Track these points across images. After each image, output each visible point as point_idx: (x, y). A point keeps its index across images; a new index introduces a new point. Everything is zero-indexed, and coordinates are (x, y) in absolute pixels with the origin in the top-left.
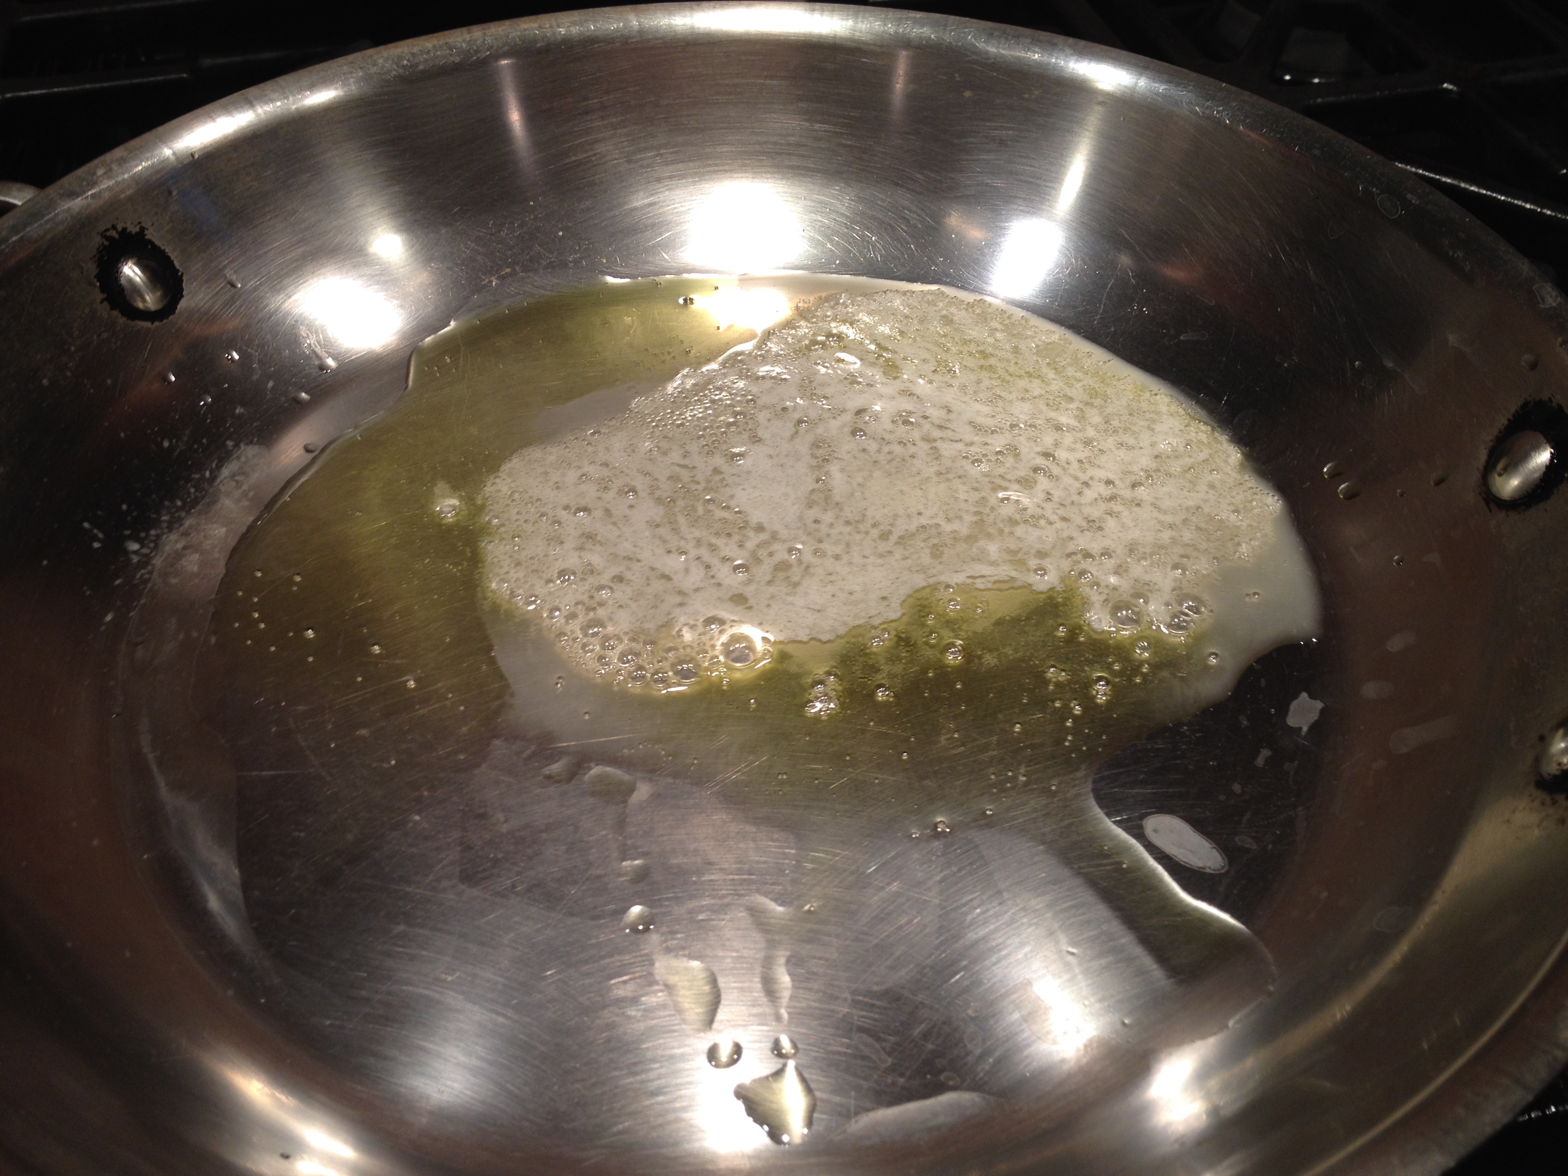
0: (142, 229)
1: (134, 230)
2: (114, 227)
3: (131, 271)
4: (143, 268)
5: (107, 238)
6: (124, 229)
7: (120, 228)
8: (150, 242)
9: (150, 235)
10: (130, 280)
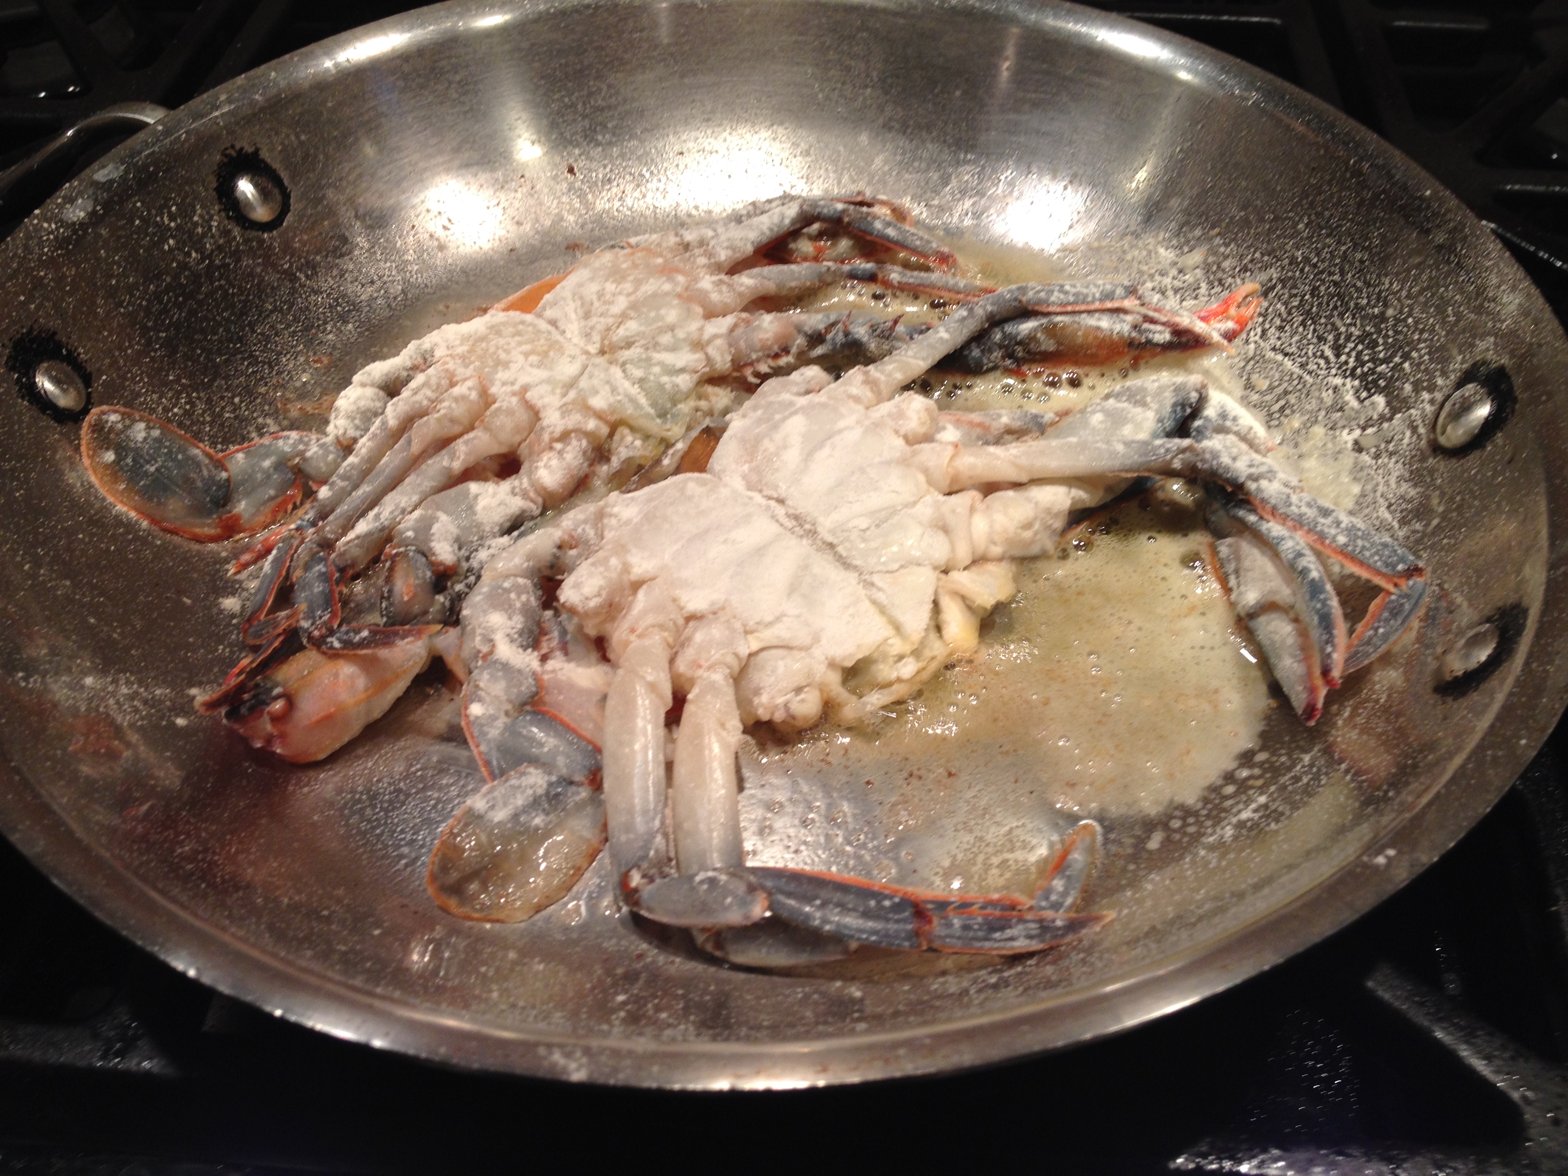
0: (257, 150)
1: (250, 149)
2: (233, 147)
3: (245, 187)
4: (256, 186)
5: (226, 156)
6: (242, 149)
7: (238, 147)
8: (263, 161)
9: (265, 154)
10: (244, 193)
